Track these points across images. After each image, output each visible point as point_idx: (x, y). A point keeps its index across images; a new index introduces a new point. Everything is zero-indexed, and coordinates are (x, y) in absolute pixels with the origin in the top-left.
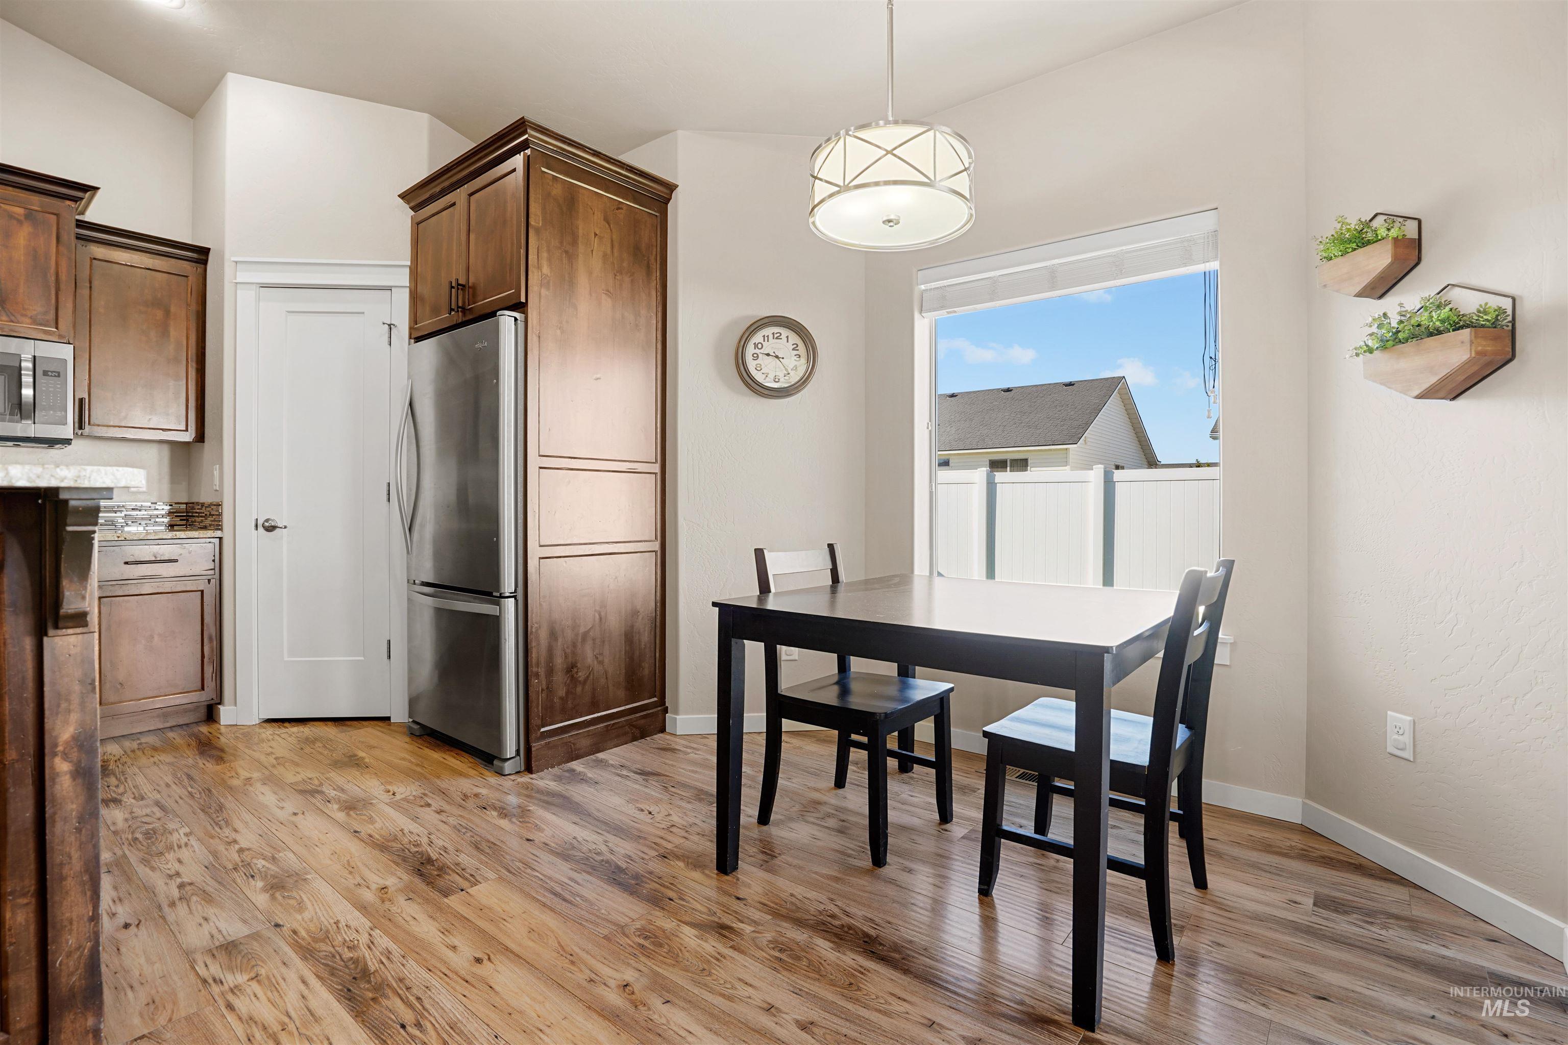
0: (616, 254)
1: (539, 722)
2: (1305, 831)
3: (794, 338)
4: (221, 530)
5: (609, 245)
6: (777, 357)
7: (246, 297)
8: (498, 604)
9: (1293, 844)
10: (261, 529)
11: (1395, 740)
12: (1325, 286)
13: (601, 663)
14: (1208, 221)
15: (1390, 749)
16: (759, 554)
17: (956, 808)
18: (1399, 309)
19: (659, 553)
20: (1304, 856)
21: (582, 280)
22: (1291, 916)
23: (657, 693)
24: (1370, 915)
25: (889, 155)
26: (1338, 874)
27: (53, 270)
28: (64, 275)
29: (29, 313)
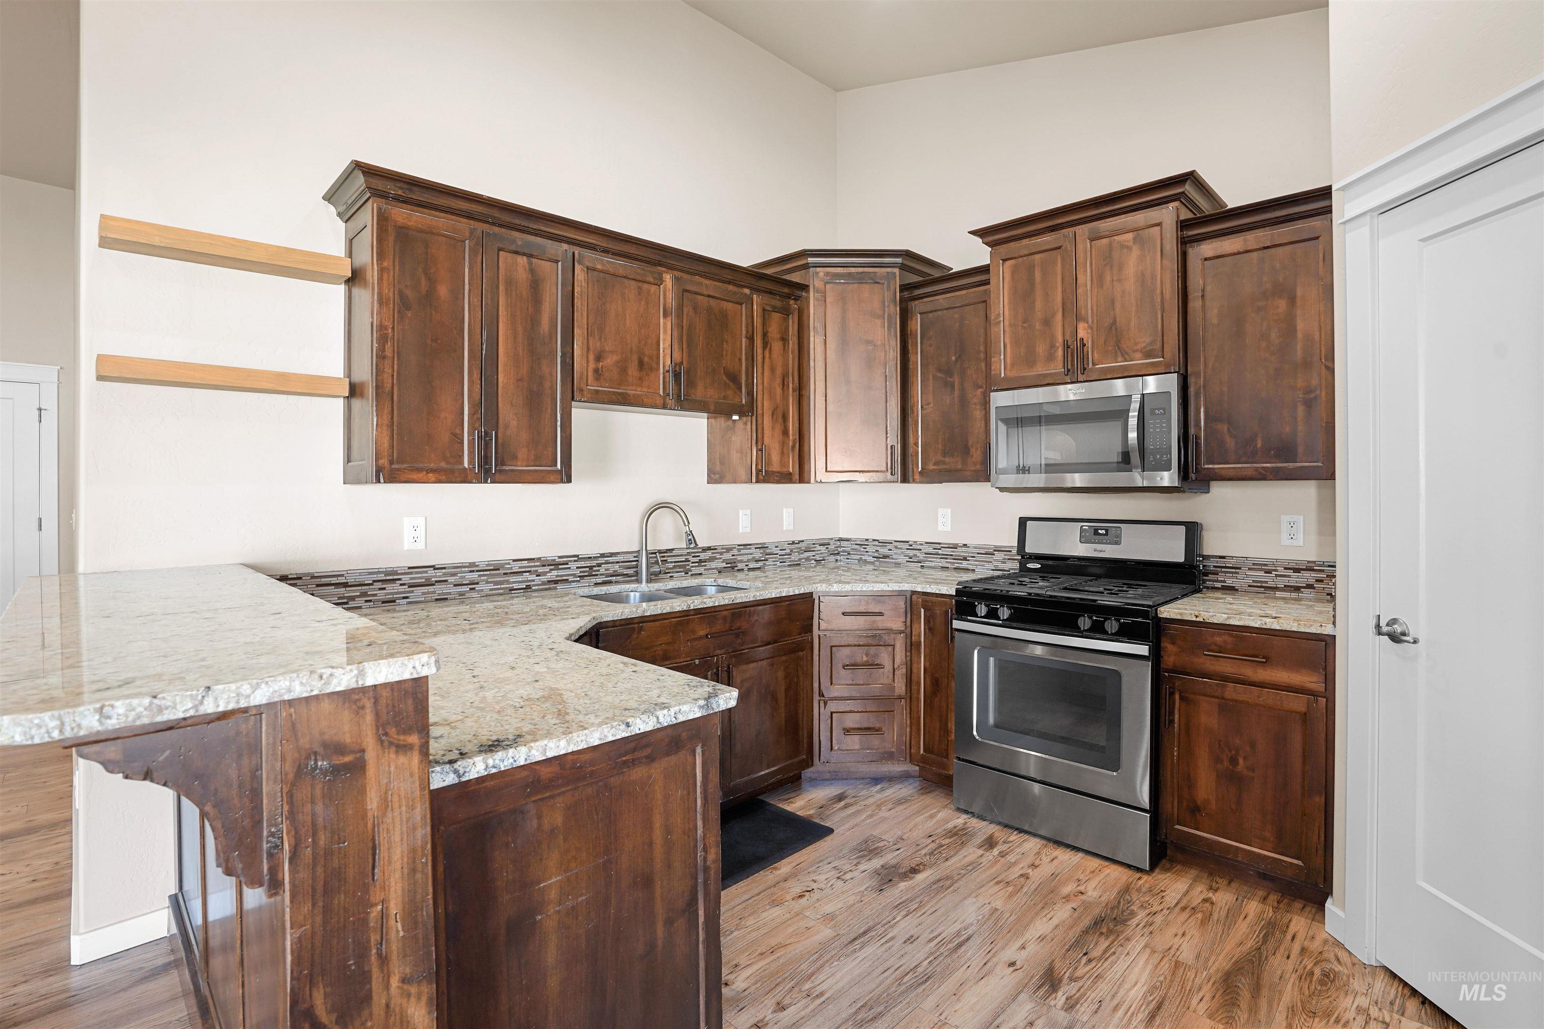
27: (1158, 291)
28: (1168, 292)
29: (1139, 347)
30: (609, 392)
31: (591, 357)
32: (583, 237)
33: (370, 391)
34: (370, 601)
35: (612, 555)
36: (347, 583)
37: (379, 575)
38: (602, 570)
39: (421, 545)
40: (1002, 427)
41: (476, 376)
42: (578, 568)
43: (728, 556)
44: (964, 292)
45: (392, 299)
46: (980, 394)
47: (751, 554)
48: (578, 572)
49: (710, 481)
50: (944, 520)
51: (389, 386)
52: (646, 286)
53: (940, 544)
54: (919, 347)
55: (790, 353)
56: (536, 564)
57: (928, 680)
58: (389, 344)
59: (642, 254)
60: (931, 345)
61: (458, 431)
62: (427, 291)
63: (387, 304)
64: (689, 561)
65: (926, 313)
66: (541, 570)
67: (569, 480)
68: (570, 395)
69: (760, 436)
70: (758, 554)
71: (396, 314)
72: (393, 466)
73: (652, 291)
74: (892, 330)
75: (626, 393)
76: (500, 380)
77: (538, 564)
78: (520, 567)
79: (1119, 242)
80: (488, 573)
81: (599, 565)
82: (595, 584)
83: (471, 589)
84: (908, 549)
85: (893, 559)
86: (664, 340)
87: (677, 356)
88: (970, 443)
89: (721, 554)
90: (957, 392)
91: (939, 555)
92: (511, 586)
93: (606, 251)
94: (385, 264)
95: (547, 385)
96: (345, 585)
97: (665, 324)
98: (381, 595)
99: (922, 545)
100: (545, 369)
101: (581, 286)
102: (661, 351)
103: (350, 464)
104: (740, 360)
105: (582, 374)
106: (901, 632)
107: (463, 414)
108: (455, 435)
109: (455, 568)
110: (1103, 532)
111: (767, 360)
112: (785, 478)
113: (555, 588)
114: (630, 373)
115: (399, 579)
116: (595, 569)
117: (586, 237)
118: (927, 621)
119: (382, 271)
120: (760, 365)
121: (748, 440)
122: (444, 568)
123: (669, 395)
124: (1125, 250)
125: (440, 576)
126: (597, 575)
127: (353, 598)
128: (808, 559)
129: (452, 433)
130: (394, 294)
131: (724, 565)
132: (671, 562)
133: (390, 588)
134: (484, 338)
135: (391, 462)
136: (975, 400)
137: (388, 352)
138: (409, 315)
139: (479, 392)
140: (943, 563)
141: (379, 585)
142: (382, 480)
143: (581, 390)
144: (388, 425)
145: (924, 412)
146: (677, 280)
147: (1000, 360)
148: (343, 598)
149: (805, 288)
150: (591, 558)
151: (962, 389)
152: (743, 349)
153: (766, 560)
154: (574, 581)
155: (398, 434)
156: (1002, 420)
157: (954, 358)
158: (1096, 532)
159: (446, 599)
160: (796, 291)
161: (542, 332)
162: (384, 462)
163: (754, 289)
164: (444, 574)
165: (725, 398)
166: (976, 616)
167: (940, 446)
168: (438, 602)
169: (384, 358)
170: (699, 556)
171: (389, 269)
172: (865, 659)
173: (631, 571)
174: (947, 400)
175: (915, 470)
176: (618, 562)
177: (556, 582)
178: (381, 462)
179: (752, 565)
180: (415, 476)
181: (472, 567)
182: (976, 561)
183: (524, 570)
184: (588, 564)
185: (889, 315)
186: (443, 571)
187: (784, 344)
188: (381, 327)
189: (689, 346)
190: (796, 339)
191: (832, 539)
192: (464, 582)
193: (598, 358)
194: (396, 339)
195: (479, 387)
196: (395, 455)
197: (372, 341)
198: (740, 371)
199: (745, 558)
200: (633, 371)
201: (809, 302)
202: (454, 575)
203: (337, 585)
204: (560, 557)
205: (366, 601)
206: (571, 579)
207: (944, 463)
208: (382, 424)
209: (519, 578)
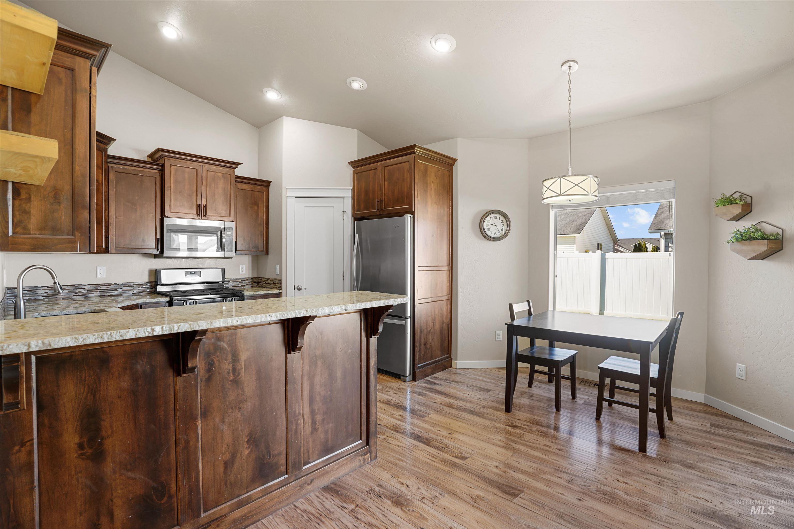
0: (438, 188)
1: (417, 363)
2: (704, 405)
3: (502, 218)
4: (281, 289)
5: (436, 185)
6: (496, 226)
7: (291, 202)
8: (405, 321)
9: (701, 409)
10: (296, 290)
11: (739, 373)
12: (716, 215)
13: (434, 341)
14: (671, 184)
15: (738, 376)
16: (511, 306)
17: (578, 395)
18: (743, 228)
19: (450, 300)
20: (705, 412)
21: (429, 200)
22: (702, 428)
23: (449, 353)
24: (729, 429)
25: (577, 186)
26: (718, 418)
27: (229, 195)
28: (232, 196)
46: (151, 216)
50: (101, 272)
53: (99, 284)
54: (115, 188)
60: (122, 189)
65: (119, 172)
79: (217, 175)
84: (74, 289)
90: (138, 214)
91: (98, 290)
99: (85, 286)
110: (194, 273)
124: (219, 178)
140: (101, 294)
145: (117, 220)
147: (169, 205)
157: (137, 198)
158: (191, 273)
174: (133, 216)
175: (112, 248)
185: (105, 169)
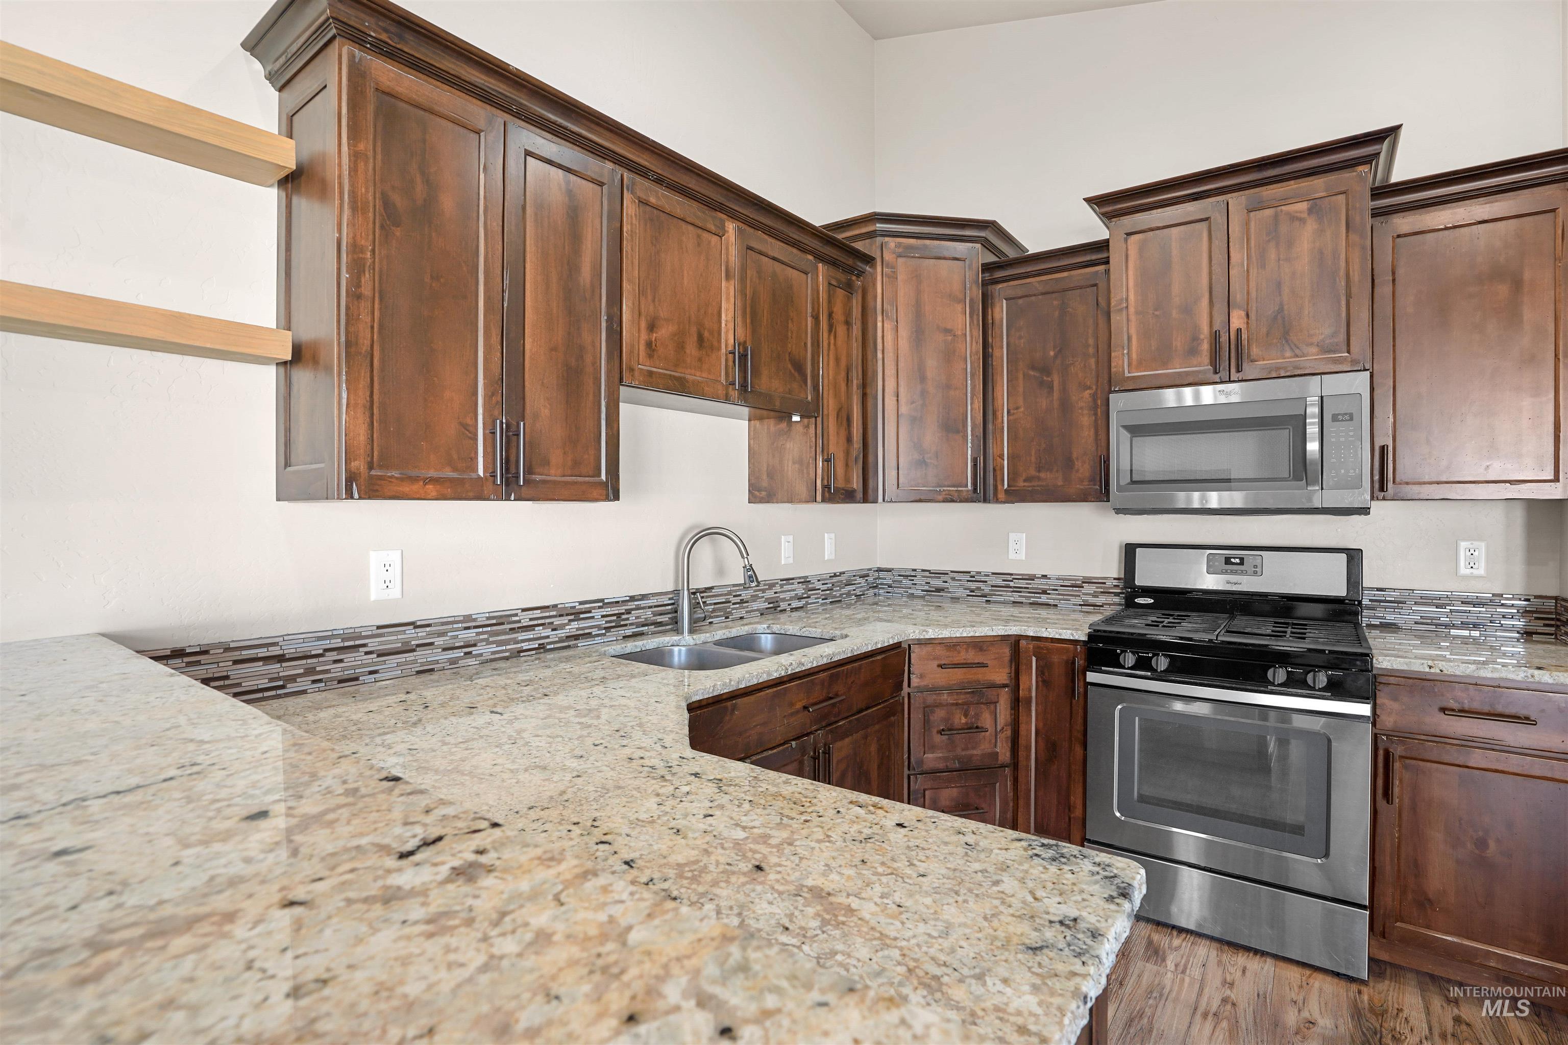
27: (1342, 273)
28: (1356, 273)
29: (1315, 340)
30: (665, 374)
31: (643, 324)
32: (634, 154)
33: (335, 353)
34: (320, 681)
35: (644, 597)
36: (283, 655)
37: (333, 641)
38: (632, 619)
39: (395, 592)
40: (1126, 435)
41: (495, 339)
42: (603, 616)
43: (770, 594)
44: (1065, 274)
45: (371, 205)
46: (1088, 396)
47: (794, 590)
48: (602, 622)
49: (754, 498)
50: (1016, 547)
51: (367, 342)
52: (705, 235)
53: (1011, 574)
54: (1005, 340)
55: (854, 340)
56: (552, 613)
57: (1042, 744)
58: (367, 275)
59: (703, 191)
60: (1020, 337)
61: (469, 421)
62: (425, 200)
63: (364, 211)
64: (729, 602)
65: (1013, 298)
66: (557, 621)
67: (616, 497)
68: (617, 376)
69: (825, 442)
70: (800, 591)
71: (377, 230)
72: (373, 473)
73: (713, 243)
74: (975, 317)
75: (684, 378)
76: (527, 347)
77: (554, 613)
78: (531, 619)
79: (1288, 214)
80: (489, 629)
81: (628, 612)
82: (624, 637)
83: (466, 654)
84: (968, 581)
85: (949, 592)
86: (727, 310)
87: (740, 332)
88: (1075, 455)
89: (763, 591)
90: (1056, 395)
91: (1011, 587)
92: (519, 645)
93: (659, 181)
94: (361, 147)
95: (588, 359)
96: (281, 659)
97: (728, 288)
98: (337, 671)
99: (988, 576)
100: (587, 338)
101: (632, 224)
102: (723, 325)
103: (289, 469)
104: (806, 344)
105: (632, 346)
106: (1005, 686)
107: (475, 393)
108: (465, 426)
109: (443, 624)
110: (1238, 561)
111: (832, 346)
112: (848, 496)
113: (576, 646)
114: (688, 351)
115: (364, 645)
116: (624, 617)
117: (638, 156)
118: (1040, 672)
119: (355, 156)
120: (825, 352)
121: (811, 447)
122: (429, 625)
123: (734, 384)
124: (1297, 223)
125: (423, 638)
126: (626, 625)
127: (293, 679)
128: (849, 594)
129: (461, 424)
130: (375, 198)
131: (766, 605)
132: (711, 604)
133: (350, 658)
134: (506, 282)
135: (371, 467)
136: (1081, 404)
137: (366, 290)
138: (398, 234)
139: (499, 362)
140: (1016, 597)
141: (333, 656)
142: (356, 495)
143: (631, 370)
144: (364, 407)
145: (1011, 418)
146: (740, 232)
147: (1123, 354)
148: (279, 679)
149: (869, 260)
150: (617, 602)
151: (1064, 390)
152: (809, 331)
153: (808, 597)
154: (598, 635)
155: (381, 422)
156: (1125, 427)
157: (1052, 353)
158: (1228, 561)
159: (432, 670)
160: (860, 264)
161: (582, 283)
162: (359, 465)
163: (820, 258)
164: (429, 634)
165: (790, 392)
166: (1123, 667)
167: (1033, 459)
168: (422, 675)
169: (359, 297)
170: (740, 595)
171: (366, 155)
172: (964, 720)
173: (665, 618)
174: (1044, 403)
175: (999, 487)
176: (650, 607)
177: (576, 637)
178: (354, 464)
179: (795, 604)
180: (406, 488)
181: (468, 622)
182: (1059, 594)
183: (535, 622)
184: (616, 610)
185: (971, 300)
186: (428, 629)
187: (848, 329)
188: (355, 248)
189: (752, 322)
190: (859, 324)
191: (870, 570)
192: (457, 645)
193: (652, 327)
194: (377, 269)
195: (499, 355)
196: (376, 453)
197: (339, 269)
198: (805, 358)
199: (787, 595)
200: (691, 348)
201: (876, 279)
202: (442, 634)
203: (266, 659)
204: (581, 603)
205: (314, 682)
206: (595, 632)
207: (1039, 478)
208: (356, 405)
209: (530, 635)
